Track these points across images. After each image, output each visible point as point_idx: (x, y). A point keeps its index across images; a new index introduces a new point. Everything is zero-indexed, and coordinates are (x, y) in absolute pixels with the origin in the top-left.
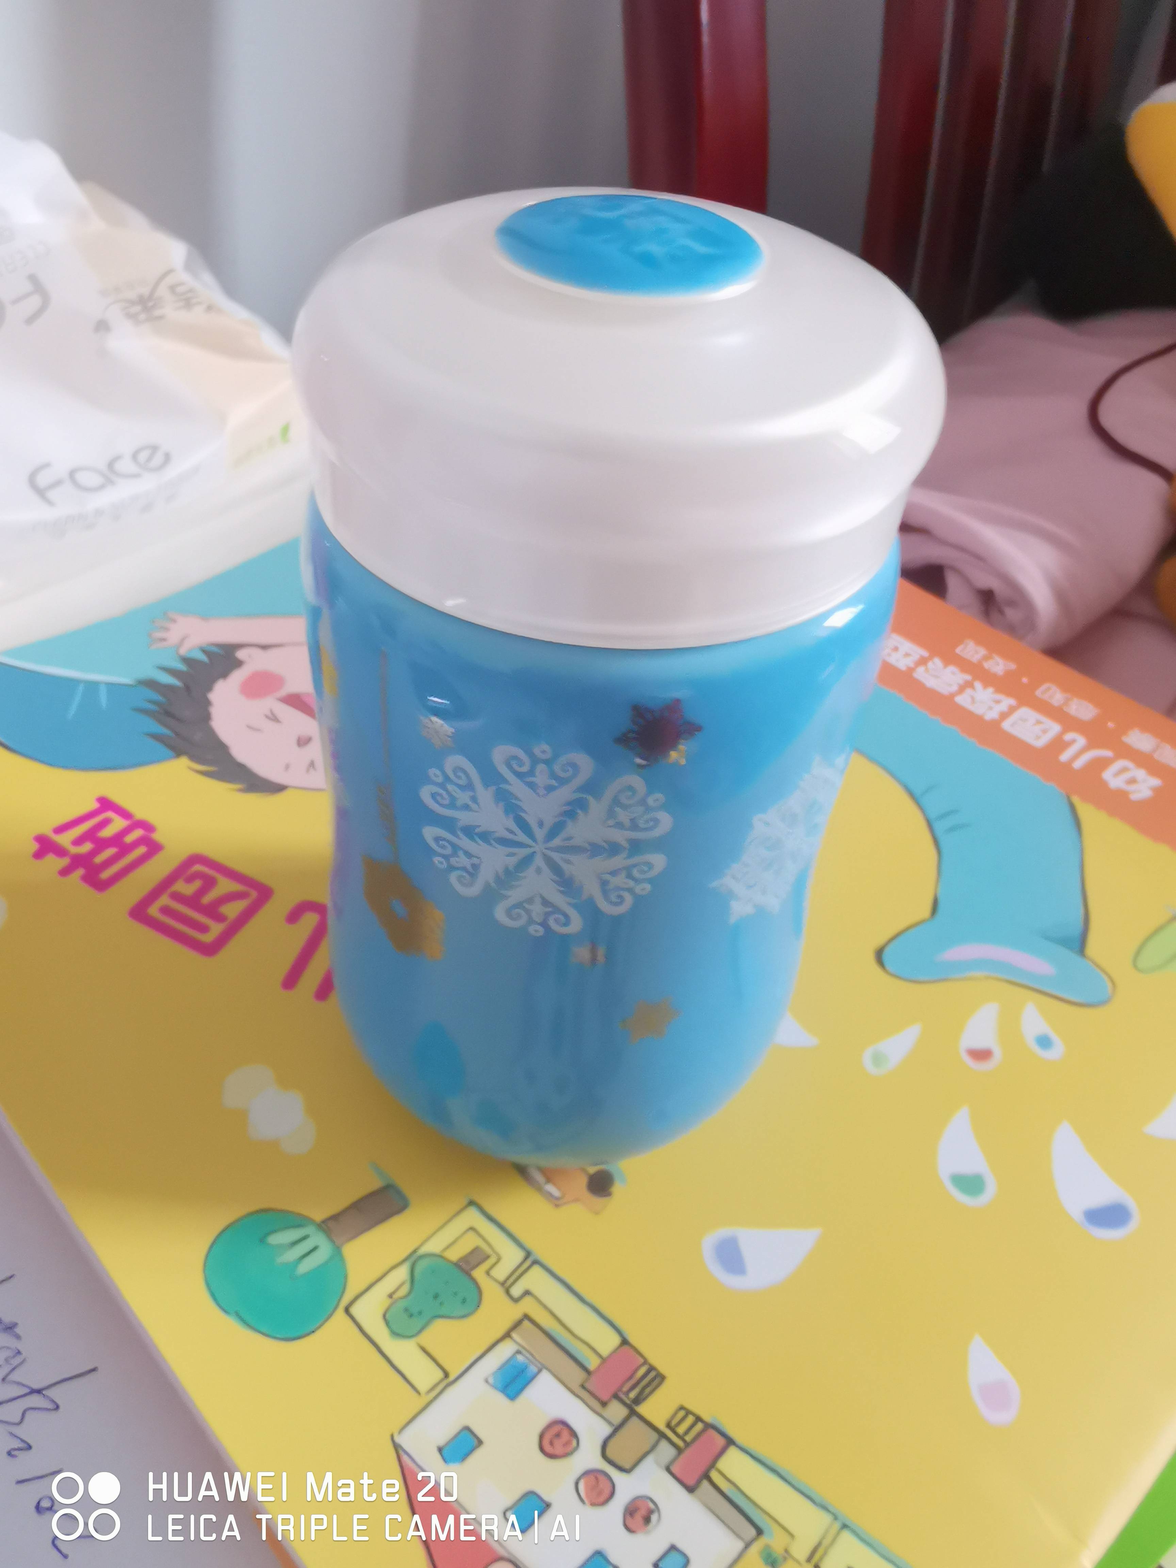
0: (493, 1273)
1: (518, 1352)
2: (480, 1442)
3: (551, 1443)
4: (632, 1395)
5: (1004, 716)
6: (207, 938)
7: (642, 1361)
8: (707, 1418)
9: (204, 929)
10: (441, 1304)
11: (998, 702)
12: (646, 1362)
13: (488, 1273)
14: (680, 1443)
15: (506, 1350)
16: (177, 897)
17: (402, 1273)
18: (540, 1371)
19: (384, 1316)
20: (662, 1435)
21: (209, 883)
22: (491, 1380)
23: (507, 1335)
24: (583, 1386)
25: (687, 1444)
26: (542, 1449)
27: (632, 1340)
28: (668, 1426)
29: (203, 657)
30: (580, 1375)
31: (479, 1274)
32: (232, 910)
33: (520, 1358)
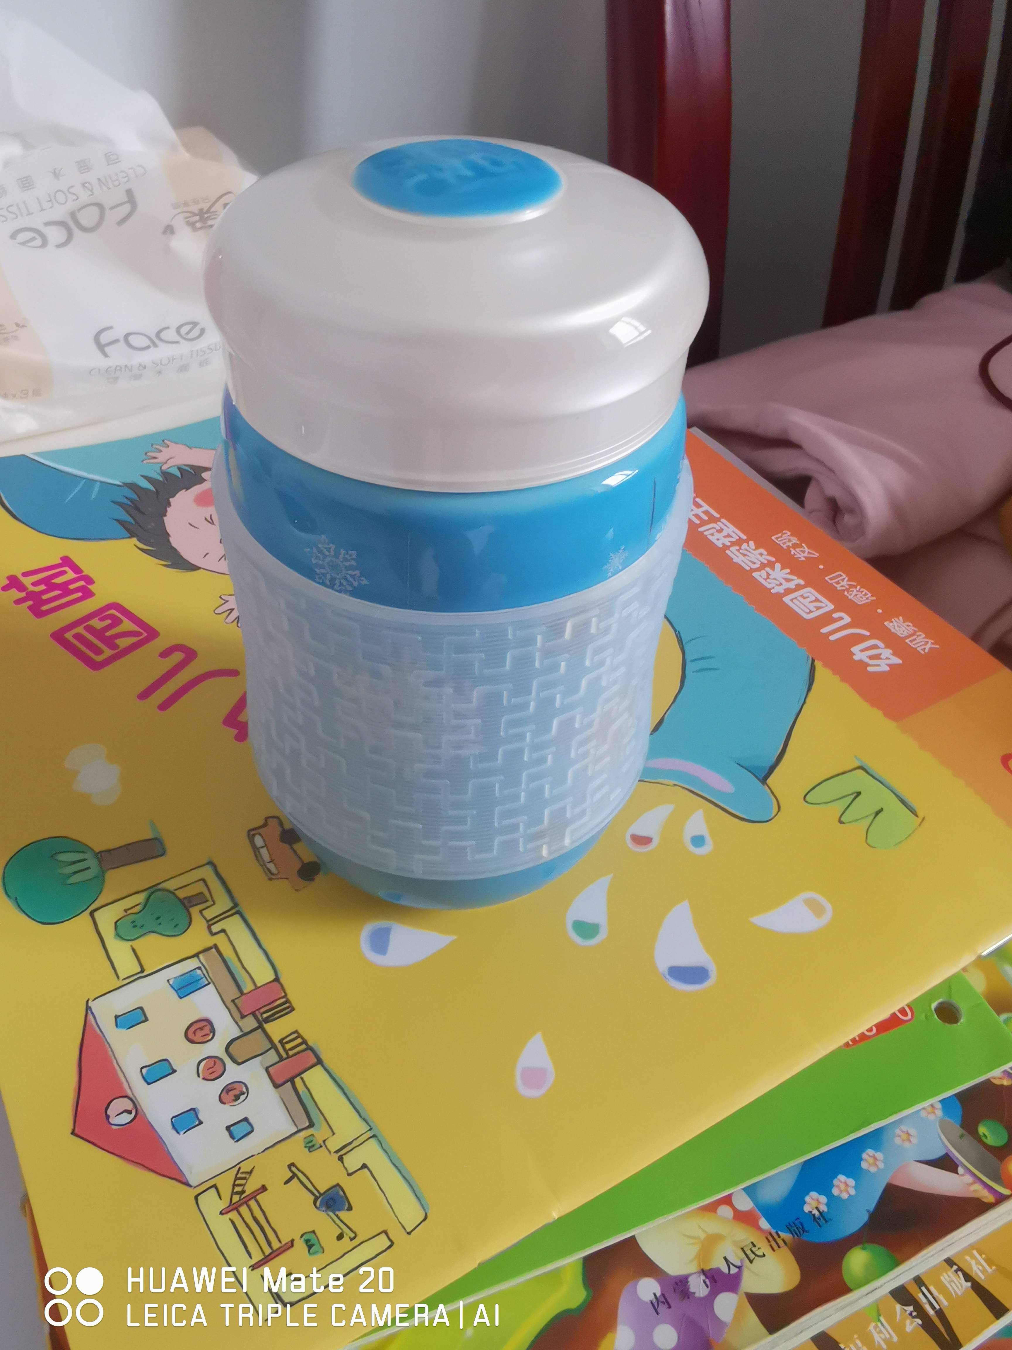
0: (205, 912)
1: (199, 968)
2: (146, 1020)
3: (194, 1033)
4: (265, 1016)
5: (788, 591)
6: (98, 658)
7: (283, 994)
8: (310, 1043)
9: (98, 652)
10: (160, 924)
11: (788, 580)
12: (285, 996)
13: (201, 912)
14: (284, 1055)
15: (192, 964)
16: (90, 629)
17: (141, 898)
18: (209, 984)
19: (116, 923)
20: (274, 1046)
21: (116, 622)
22: (171, 982)
23: (196, 955)
24: (233, 1001)
25: (288, 1057)
26: (186, 1035)
27: (282, 980)
28: (281, 1041)
29: (178, 474)
30: (235, 993)
31: (195, 911)
32: (123, 643)
33: (199, 972)
